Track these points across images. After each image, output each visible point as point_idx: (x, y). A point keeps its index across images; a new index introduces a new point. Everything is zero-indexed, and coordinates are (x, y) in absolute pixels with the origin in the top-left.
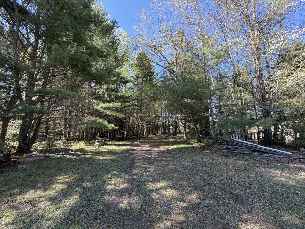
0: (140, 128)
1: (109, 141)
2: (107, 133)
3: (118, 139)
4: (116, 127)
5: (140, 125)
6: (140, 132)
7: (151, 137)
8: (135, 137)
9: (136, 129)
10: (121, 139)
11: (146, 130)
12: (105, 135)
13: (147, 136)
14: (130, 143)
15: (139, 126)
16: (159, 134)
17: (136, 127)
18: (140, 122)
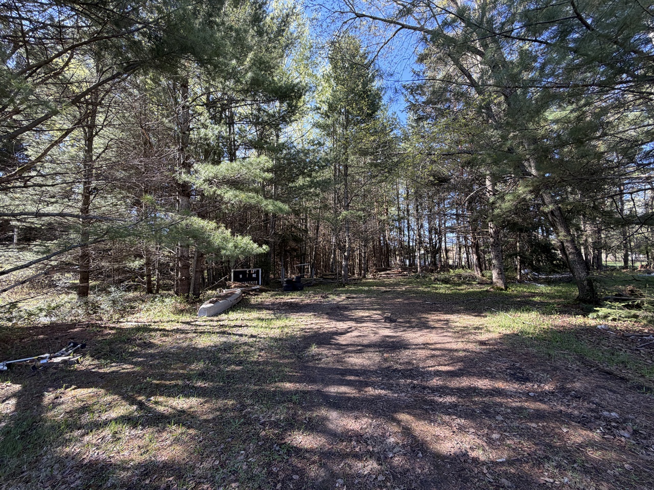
0: (346, 254)
1: (261, 291)
2: (256, 269)
3: (286, 286)
4: (260, 245)
5: (345, 246)
6: (346, 266)
7: (375, 279)
8: (332, 279)
9: (335, 258)
10: (293, 286)
11: (360, 260)
12: (250, 274)
13: (365, 274)
14: (318, 298)
15: (343, 249)
16: (395, 271)
17: (335, 251)
18: (346, 236)
